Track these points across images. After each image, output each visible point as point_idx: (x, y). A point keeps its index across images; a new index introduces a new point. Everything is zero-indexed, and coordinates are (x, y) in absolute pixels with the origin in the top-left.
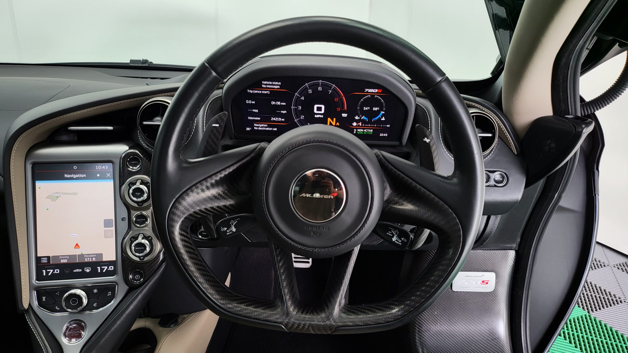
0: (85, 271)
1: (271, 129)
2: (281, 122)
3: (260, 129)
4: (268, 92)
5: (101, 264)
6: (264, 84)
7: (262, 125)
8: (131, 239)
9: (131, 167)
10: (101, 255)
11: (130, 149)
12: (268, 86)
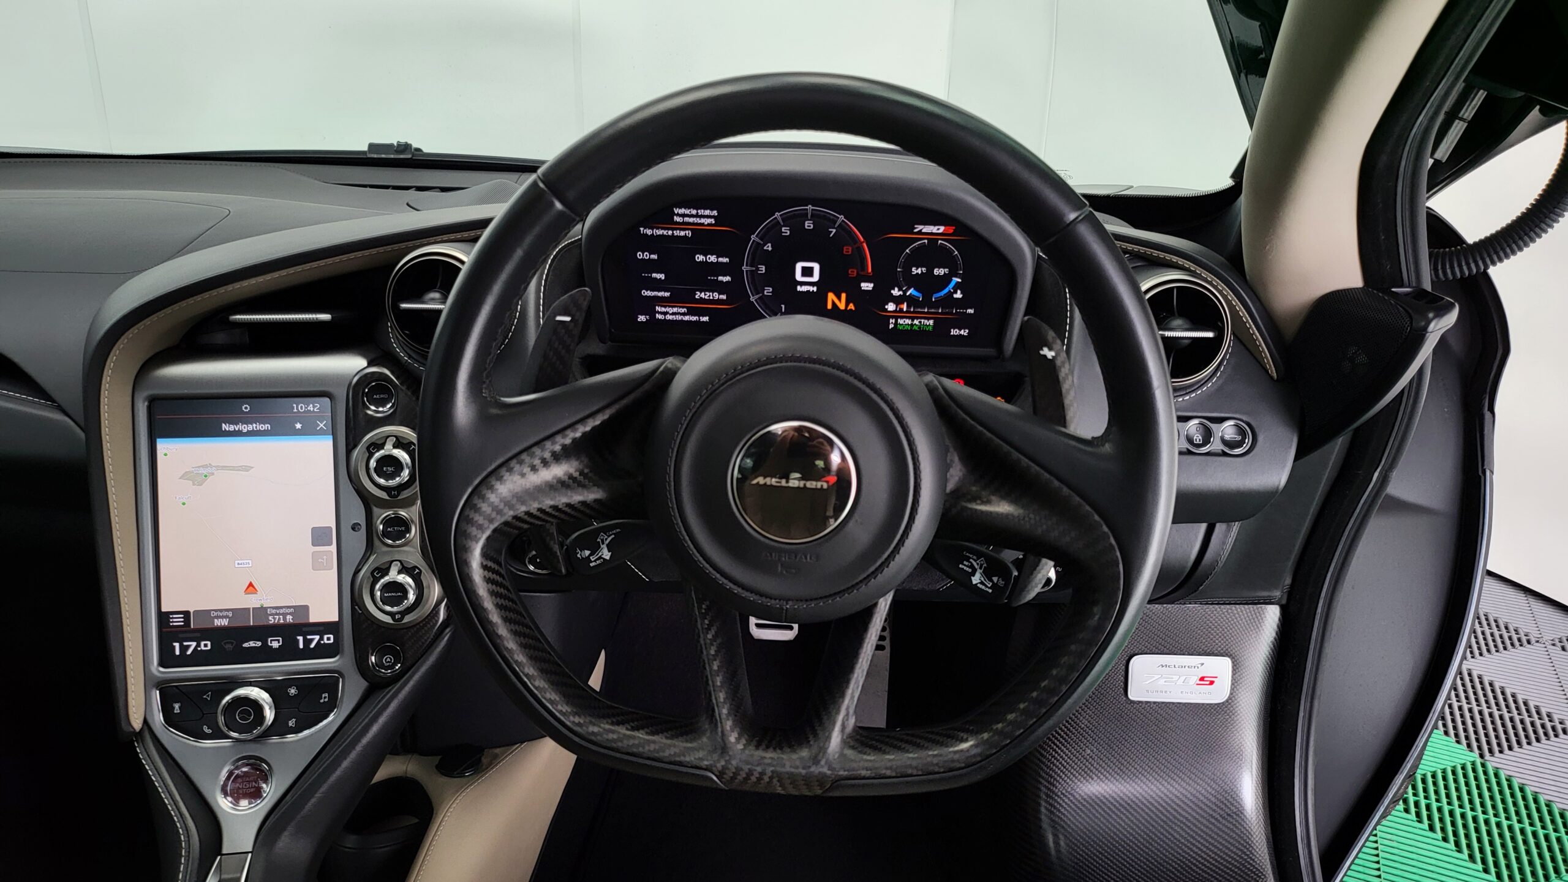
0: (270, 644)
1: (694, 318)
2: (719, 302)
3: (669, 317)
4: (689, 233)
5: (304, 629)
6: (678, 215)
7: (675, 310)
8: (372, 573)
9: (373, 408)
10: (305, 609)
11: (370, 364)
12: (687, 219)
